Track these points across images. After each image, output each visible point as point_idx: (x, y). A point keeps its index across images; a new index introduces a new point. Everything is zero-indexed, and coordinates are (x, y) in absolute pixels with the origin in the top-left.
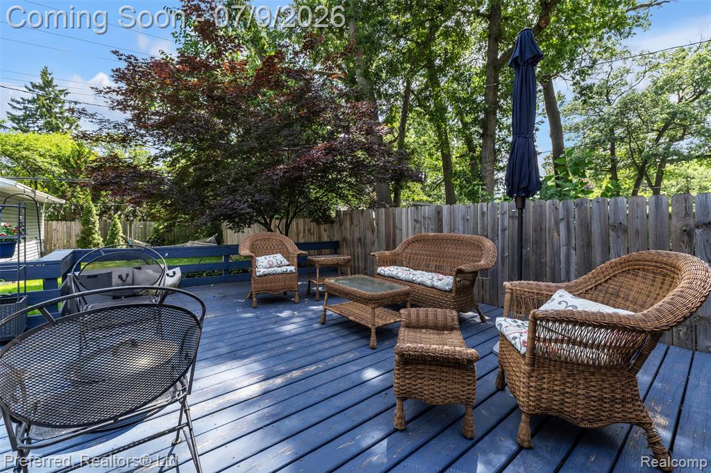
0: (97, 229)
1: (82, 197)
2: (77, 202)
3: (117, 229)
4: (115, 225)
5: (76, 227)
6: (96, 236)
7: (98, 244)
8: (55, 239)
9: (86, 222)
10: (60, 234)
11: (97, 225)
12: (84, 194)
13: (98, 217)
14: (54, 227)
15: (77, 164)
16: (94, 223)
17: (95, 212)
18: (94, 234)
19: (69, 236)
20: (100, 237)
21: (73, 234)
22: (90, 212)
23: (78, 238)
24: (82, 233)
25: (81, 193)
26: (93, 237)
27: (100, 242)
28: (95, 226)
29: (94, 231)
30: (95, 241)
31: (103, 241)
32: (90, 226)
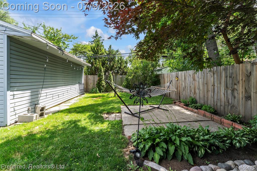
1: (98, 64)
2: (97, 66)
3: (111, 78)
4: (110, 76)
5: (96, 78)
6: (103, 82)
7: (104, 86)
8: (89, 83)
9: (100, 76)
10: (91, 81)
11: (104, 77)
13: (104, 73)
14: (89, 78)
15: (97, 49)
17: (103, 71)
18: (102, 81)
21: (95, 81)
22: (101, 70)
23: (97, 83)
24: (98, 80)
26: (102, 83)
27: (104, 85)
28: (103, 77)
29: (102, 80)
30: (103, 84)
31: (106, 85)
32: (101, 77)
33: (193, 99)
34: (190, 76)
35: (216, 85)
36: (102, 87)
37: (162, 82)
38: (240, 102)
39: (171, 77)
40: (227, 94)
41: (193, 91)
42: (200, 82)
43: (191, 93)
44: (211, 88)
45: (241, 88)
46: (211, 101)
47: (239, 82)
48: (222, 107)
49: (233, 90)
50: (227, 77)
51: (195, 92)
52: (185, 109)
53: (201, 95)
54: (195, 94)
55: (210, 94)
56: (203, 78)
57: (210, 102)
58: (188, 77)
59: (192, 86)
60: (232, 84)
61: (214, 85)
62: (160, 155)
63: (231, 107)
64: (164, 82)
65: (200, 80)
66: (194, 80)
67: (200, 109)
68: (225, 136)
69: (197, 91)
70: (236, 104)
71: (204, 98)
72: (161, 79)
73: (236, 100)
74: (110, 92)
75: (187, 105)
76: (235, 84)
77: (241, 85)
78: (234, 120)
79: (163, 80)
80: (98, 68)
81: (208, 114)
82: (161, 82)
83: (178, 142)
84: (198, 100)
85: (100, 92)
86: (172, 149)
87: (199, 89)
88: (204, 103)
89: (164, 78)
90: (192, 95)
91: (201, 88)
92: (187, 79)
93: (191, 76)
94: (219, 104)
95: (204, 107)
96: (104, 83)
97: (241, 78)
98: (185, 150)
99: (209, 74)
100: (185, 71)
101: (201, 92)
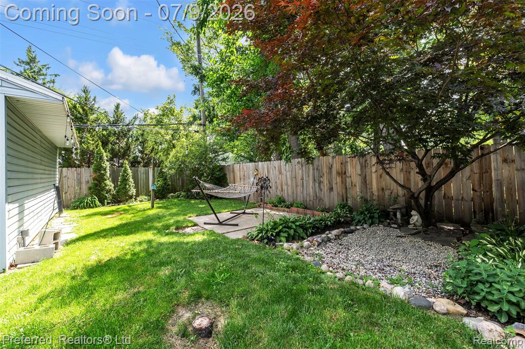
0: (108, 174)
1: (92, 142)
2: (88, 147)
3: (127, 174)
4: (125, 170)
5: (87, 174)
6: (108, 182)
7: (110, 190)
8: (65, 187)
9: (99, 169)
11: (108, 171)
12: (93, 140)
13: (108, 163)
15: (84, 110)
16: (105, 170)
17: (105, 158)
18: (106, 180)
19: (80, 182)
20: (111, 183)
21: (84, 180)
22: (101, 158)
23: (90, 185)
24: (94, 179)
25: (90, 139)
26: (105, 184)
27: (112, 188)
28: (106, 172)
29: (106, 177)
30: (108, 187)
31: (114, 187)
32: (102, 172)
33: (280, 198)
34: (275, 168)
35: (305, 178)
36: (107, 193)
37: (230, 178)
38: (326, 194)
39: (245, 169)
40: (315, 188)
41: (280, 188)
42: (288, 176)
43: (277, 191)
44: (299, 182)
45: (325, 180)
46: (300, 197)
47: (324, 174)
48: (311, 202)
49: (320, 183)
50: (314, 169)
51: (282, 188)
52: (275, 210)
53: (289, 192)
54: (282, 191)
55: (300, 189)
56: (292, 171)
57: (300, 199)
58: (273, 169)
59: (279, 182)
60: (319, 176)
61: (302, 179)
62: (285, 237)
63: (319, 200)
64: (234, 177)
65: (288, 173)
66: (280, 173)
67: (292, 206)
68: (320, 220)
69: (285, 187)
70: (322, 197)
71: (293, 196)
72: (227, 173)
73: (322, 193)
74: (127, 201)
75: (275, 206)
76: (321, 177)
77: (325, 177)
78: (322, 211)
79: (232, 174)
80: (92, 152)
81: (301, 210)
82: (228, 177)
83: (294, 227)
84: (286, 199)
85: (103, 205)
86: (292, 232)
87: (287, 184)
88: (293, 200)
89: (233, 171)
90: (279, 193)
91: (289, 183)
92: (271, 172)
93: (277, 169)
94: (308, 200)
95: (295, 204)
96: (109, 184)
97: (325, 171)
98: (300, 231)
99: (297, 166)
100: (268, 162)
101: (290, 188)
